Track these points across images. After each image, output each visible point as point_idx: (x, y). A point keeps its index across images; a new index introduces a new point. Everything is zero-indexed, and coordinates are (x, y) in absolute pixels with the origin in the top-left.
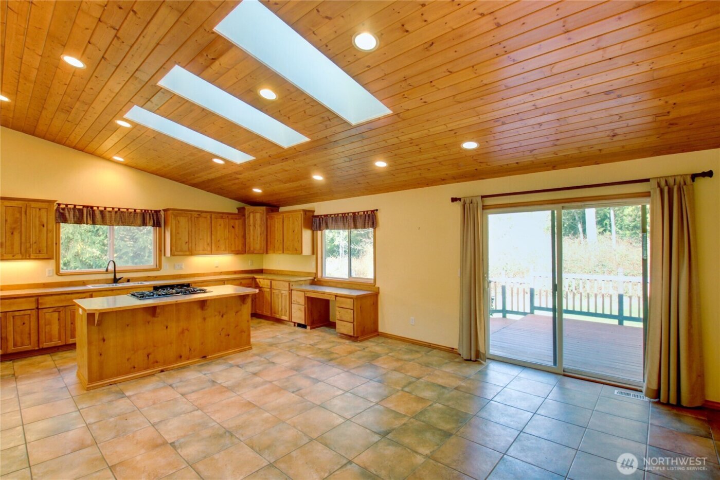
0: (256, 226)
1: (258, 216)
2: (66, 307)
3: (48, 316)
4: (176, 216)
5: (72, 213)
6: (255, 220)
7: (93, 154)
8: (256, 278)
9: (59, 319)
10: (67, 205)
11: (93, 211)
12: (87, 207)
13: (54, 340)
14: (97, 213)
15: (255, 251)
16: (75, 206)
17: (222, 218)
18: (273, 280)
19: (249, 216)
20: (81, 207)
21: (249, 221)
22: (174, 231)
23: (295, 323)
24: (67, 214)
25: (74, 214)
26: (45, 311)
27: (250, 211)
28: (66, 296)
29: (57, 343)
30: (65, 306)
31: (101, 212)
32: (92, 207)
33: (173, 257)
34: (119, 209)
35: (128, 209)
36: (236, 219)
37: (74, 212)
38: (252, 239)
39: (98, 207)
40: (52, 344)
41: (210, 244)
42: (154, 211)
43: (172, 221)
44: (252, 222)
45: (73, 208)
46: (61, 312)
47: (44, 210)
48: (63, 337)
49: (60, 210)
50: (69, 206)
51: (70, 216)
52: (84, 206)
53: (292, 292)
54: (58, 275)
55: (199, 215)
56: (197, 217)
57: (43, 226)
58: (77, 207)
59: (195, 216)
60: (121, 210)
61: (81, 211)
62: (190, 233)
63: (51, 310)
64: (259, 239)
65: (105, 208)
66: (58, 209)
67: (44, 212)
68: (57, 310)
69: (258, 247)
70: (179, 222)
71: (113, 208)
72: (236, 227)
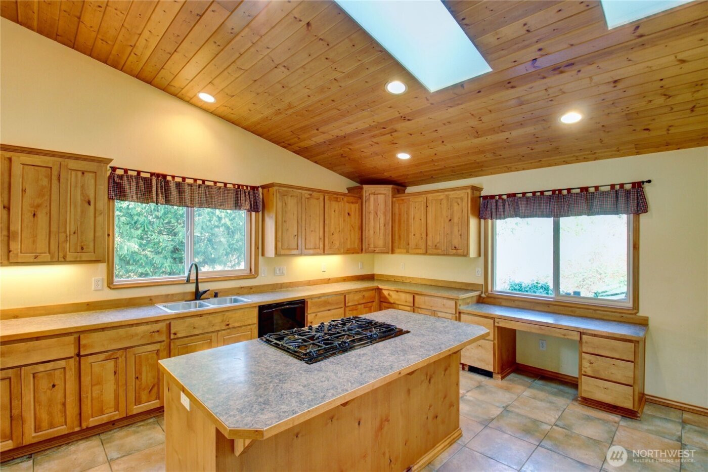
0: (379, 213)
1: (381, 198)
2: (128, 350)
3: (96, 369)
4: (283, 195)
5: (134, 184)
6: (376, 204)
7: (167, 89)
8: (381, 289)
9: (115, 373)
10: (126, 171)
11: (167, 182)
12: (158, 175)
13: (106, 411)
14: (172, 186)
15: (377, 250)
16: (139, 173)
17: (336, 200)
18: (418, 294)
19: (369, 199)
20: (148, 175)
21: (369, 205)
22: (280, 217)
23: (463, 365)
24: (127, 186)
25: (137, 186)
26: (91, 359)
27: (370, 192)
28: (128, 329)
29: (111, 417)
30: (126, 348)
31: (178, 185)
32: (164, 176)
33: (279, 258)
34: (204, 182)
35: (215, 183)
36: (352, 203)
37: (137, 183)
38: (372, 232)
39: (173, 177)
40: (104, 418)
41: (323, 238)
42: (251, 187)
43: (276, 202)
44: (372, 207)
45: (135, 177)
46: (120, 360)
47: (91, 174)
48: (122, 405)
49: (116, 178)
50: (130, 173)
51: (131, 189)
52: (152, 174)
53: (462, 315)
54: (110, 288)
55: (311, 195)
56: (308, 198)
57: (89, 203)
58: (143, 175)
59: (306, 196)
60: (207, 183)
61: (147, 182)
62: (300, 221)
63: (102, 356)
64: (382, 231)
65: (184, 179)
66: (111, 178)
67: (89, 177)
68: (112, 355)
69: (380, 243)
70: (286, 204)
71: (195, 180)
72: (352, 214)
